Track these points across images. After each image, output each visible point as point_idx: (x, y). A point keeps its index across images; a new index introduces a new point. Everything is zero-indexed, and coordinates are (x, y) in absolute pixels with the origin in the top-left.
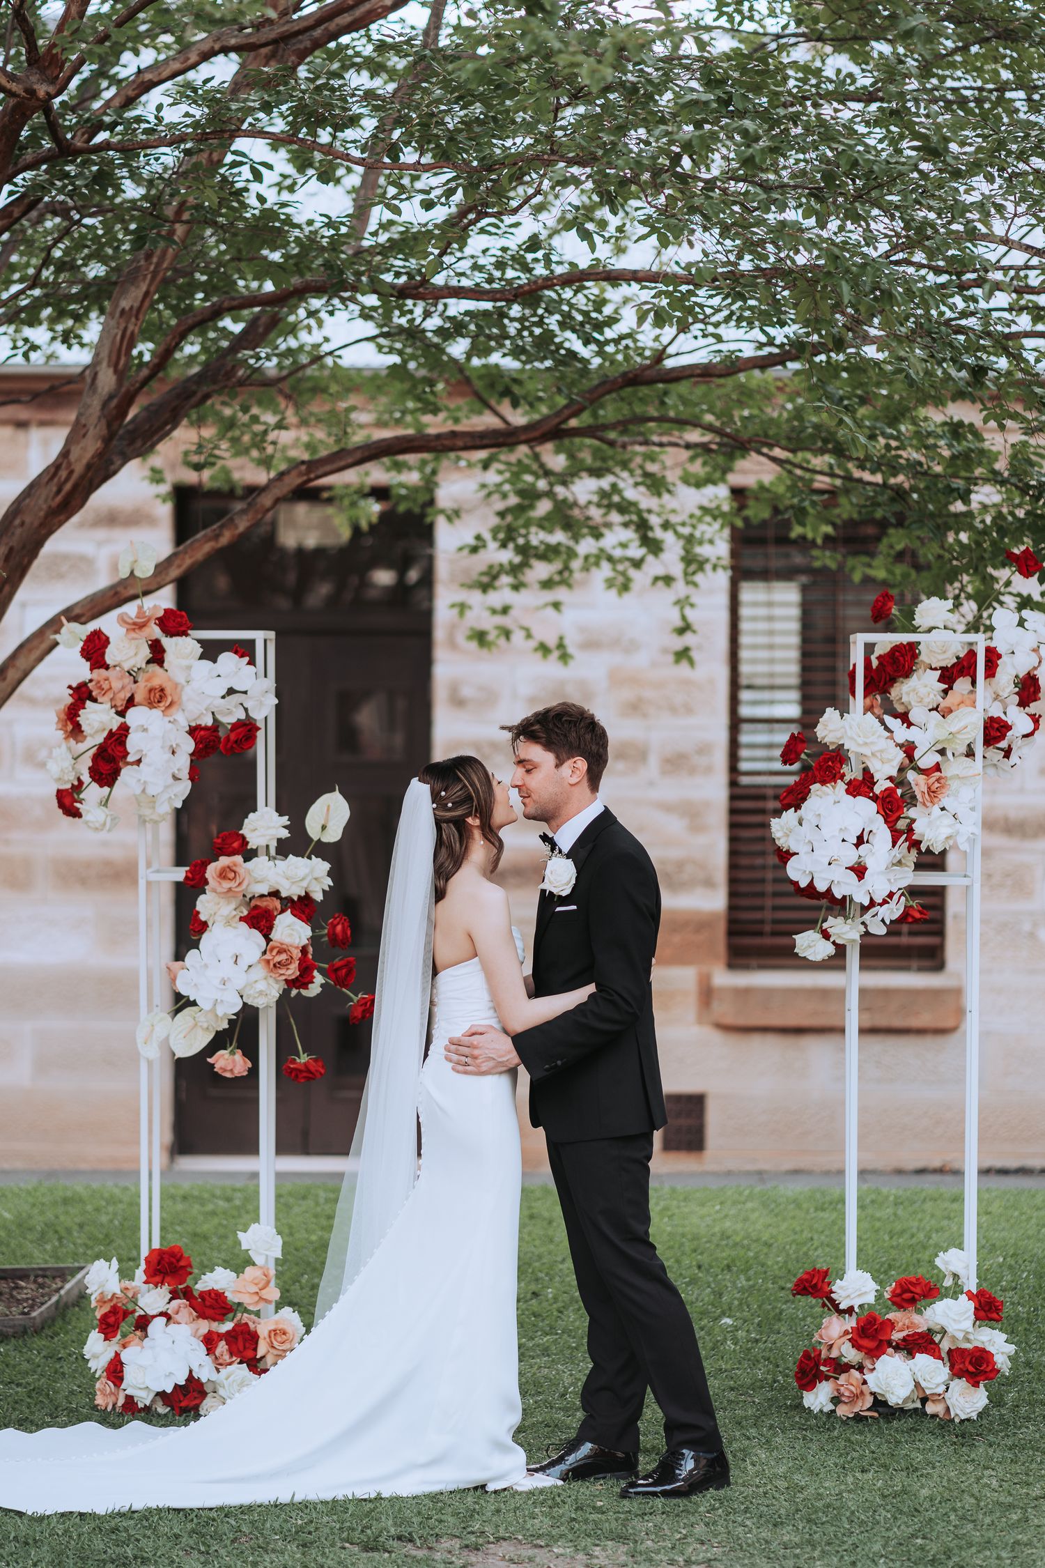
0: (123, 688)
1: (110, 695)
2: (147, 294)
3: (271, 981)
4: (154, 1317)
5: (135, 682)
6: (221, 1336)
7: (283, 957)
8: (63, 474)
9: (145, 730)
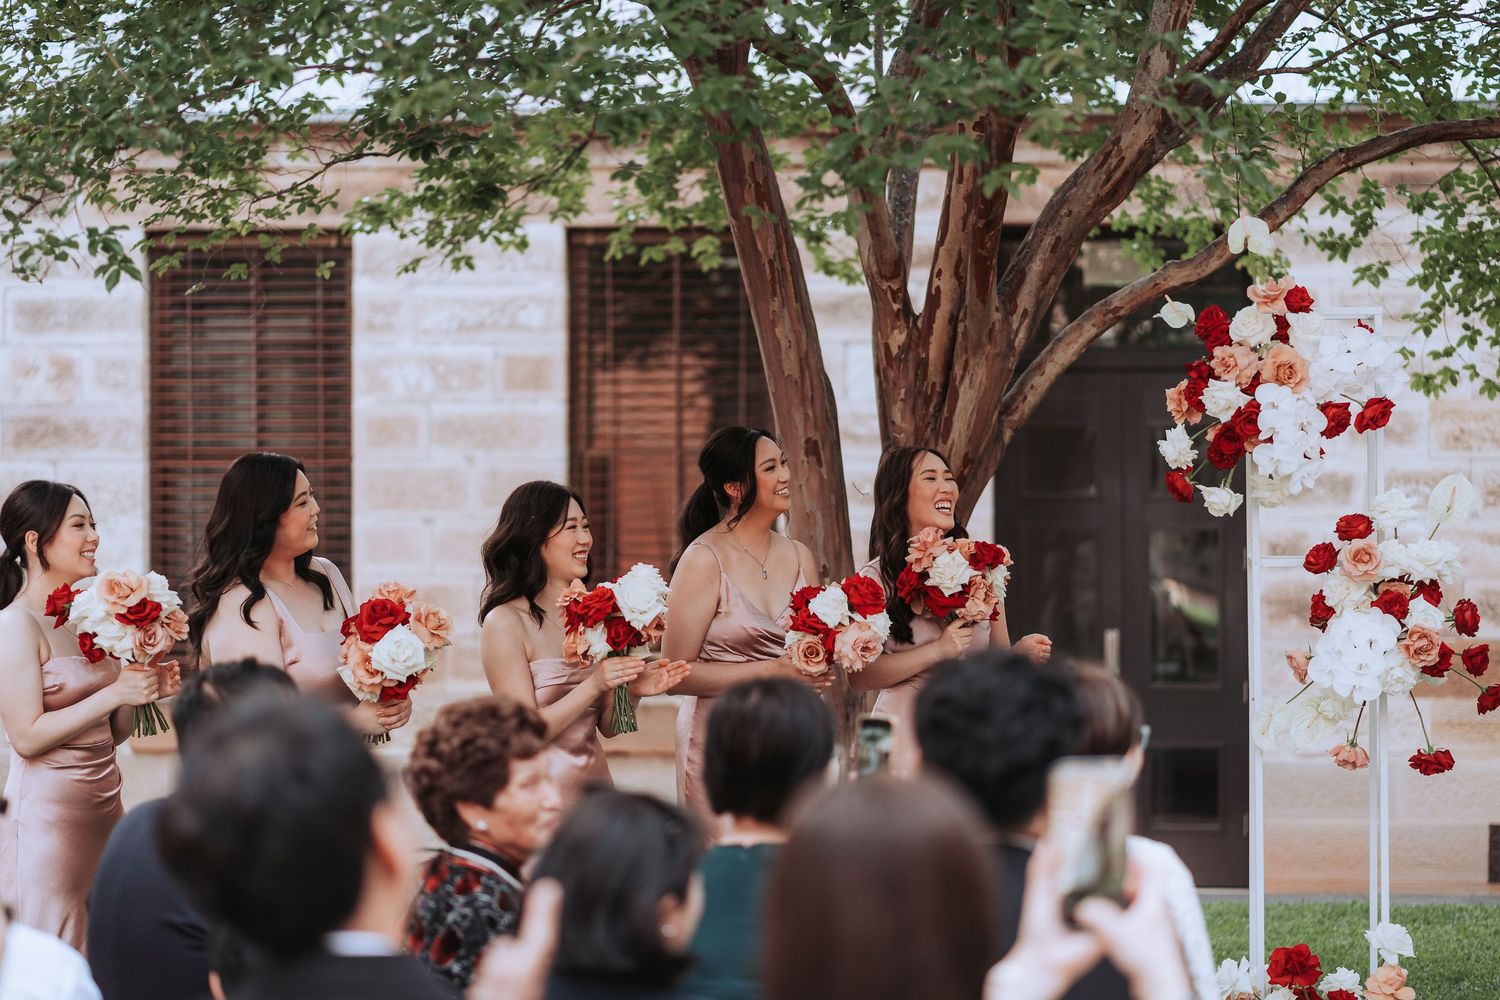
0: (1249, 365)
1: (1234, 372)
3: (1408, 666)
5: (1260, 359)
7: (1423, 642)
8: (1113, 161)
9: (1274, 406)
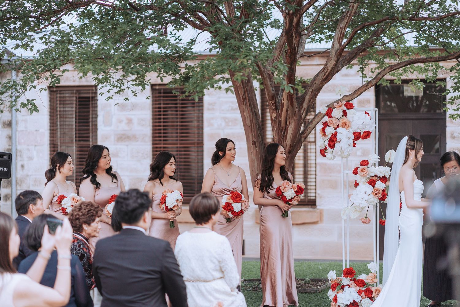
0: (336, 123)
1: (333, 124)
2: (347, 23)
3: (375, 198)
4: (346, 286)
5: (339, 121)
6: (363, 291)
7: (378, 192)
8: (326, 70)
9: (342, 133)
